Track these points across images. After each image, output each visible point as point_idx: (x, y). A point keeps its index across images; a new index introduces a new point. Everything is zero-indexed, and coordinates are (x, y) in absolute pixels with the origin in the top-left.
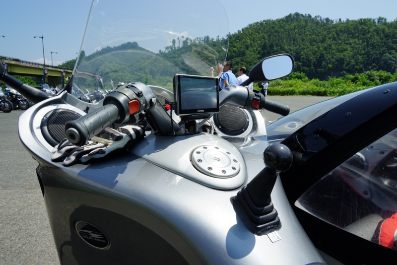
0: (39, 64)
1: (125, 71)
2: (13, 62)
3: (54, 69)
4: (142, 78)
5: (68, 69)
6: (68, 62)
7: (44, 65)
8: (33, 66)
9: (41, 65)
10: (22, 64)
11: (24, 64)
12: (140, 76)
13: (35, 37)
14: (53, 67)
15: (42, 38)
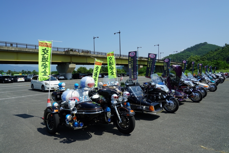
1: (205, 60)
2: (145, 60)
7: (159, 60)
9: (157, 60)
15: (158, 45)
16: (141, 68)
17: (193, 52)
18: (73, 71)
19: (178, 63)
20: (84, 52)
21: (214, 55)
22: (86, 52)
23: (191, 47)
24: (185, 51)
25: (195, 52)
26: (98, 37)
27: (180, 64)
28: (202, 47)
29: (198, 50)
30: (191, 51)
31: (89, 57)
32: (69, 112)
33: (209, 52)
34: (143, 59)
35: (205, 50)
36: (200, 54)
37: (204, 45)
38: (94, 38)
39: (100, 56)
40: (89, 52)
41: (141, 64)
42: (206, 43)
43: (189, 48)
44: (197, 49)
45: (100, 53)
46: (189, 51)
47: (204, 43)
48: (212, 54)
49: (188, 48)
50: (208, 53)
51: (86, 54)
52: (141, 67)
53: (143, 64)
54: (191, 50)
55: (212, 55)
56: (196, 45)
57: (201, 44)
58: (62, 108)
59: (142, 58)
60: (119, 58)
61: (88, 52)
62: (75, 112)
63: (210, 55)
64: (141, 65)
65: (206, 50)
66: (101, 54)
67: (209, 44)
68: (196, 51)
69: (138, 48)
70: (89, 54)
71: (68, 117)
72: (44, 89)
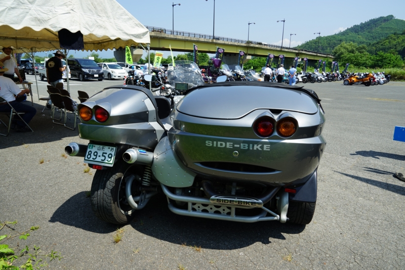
0: (277, 47)
1: (364, 51)
2: (257, 46)
3: (290, 50)
4: (385, 59)
5: (302, 50)
6: (308, 42)
7: (282, 47)
8: (272, 48)
9: (279, 47)
10: (263, 47)
11: (265, 47)
12: (383, 56)
13: (278, 22)
14: (289, 48)
15: (284, 21)
16: (249, 60)
17: (362, 34)
18: (139, 60)
19: (318, 55)
20: (155, 31)
21: (398, 42)
22: (158, 31)
23: (362, 24)
24: (348, 31)
25: (367, 33)
26: (180, 5)
27: (323, 55)
28: (383, 24)
29: (373, 30)
30: (360, 33)
31: (164, 38)
32: (138, 79)
33: (391, 35)
34: (252, 45)
35: (386, 32)
36: (376, 38)
37: (388, 20)
38: (173, 6)
39: (180, 38)
40: (163, 30)
41: (249, 53)
42: (392, 16)
43: (358, 26)
44: (371, 28)
45: (180, 33)
46: (356, 32)
47: (387, 17)
48: (394, 40)
49: (355, 25)
50: (387, 38)
51: (159, 35)
52: (249, 57)
53: (253, 53)
54: (360, 29)
55: (395, 43)
56: (371, 21)
57: (381, 18)
58: (135, 78)
59: (251, 42)
60: (211, 41)
61: (161, 31)
62: (141, 79)
63: (389, 42)
64: (249, 55)
65: (388, 32)
66: (182, 34)
67: (397, 20)
68: (369, 32)
69: (249, 24)
70: (163, 35)
71: (138, 81)
72: (111, 77)
